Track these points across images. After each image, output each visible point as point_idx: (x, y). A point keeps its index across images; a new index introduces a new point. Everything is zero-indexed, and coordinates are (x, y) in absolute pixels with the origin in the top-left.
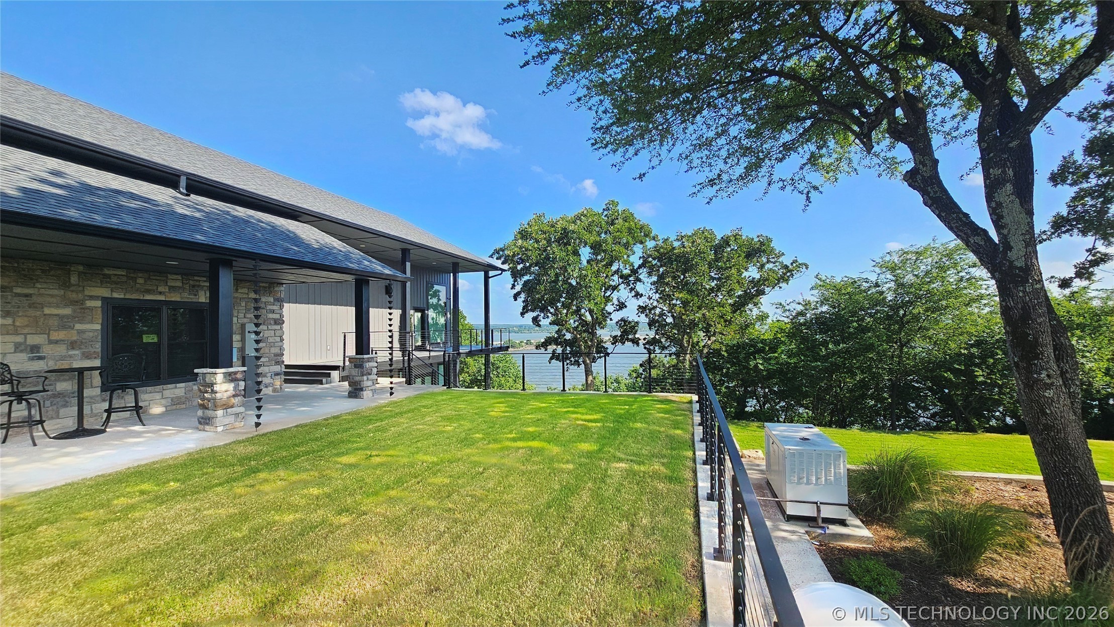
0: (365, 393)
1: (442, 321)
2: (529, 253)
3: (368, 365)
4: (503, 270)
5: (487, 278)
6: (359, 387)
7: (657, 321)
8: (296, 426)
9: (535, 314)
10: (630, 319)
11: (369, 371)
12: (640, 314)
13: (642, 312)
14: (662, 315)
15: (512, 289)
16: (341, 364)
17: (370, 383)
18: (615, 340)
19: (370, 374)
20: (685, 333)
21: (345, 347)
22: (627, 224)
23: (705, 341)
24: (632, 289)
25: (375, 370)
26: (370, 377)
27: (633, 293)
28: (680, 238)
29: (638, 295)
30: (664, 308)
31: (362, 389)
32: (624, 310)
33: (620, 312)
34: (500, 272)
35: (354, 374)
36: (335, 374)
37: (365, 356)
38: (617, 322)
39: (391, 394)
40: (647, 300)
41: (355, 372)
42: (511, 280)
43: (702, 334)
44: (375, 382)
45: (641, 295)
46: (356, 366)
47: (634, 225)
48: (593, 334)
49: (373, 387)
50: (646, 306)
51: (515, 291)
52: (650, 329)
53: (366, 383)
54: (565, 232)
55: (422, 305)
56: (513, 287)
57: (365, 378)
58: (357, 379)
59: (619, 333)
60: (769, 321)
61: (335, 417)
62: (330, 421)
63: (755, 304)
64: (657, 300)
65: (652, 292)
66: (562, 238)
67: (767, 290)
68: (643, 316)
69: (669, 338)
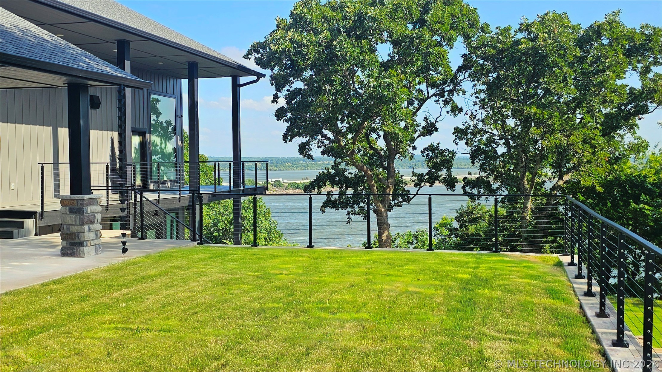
0: (86, 249)
1: (169, 147)
2: (305, 50)
3: (90, 209)
4: (260, 76)
5: (236, 87)
6: (77, 241)
7: (484, 152)
8: (6, 294)
9: (303, 140)
10: (442, 147)
11: (91, 218)
12: (458, 141)
13: (461, 139)
14: (491, 141)
15: (273, 102)
16: (39, 209)
17: (92, 235)
18: (420, 180)
19: (93, 223)
20: (527, 168)
21: (42, 185)
22: (448, 9)
23: (554, 182)
24: (446, 102)
25: (99, 217)
26: (92, 226)
27: (449, 108)
28: (526, 28)
29: (456, 110)
30: (495, 132)
31: (81, 244)
32: (435, 134)
33: (428, 137)
34: (255, 78)
35: (70, 222)
36: (30, 223)
37: (87, 197)
38: (422, 152)
39: (125, 250)
40: (469, 121)
41: (70, 219)
42: (273, 90)
43: (549, 171)
44: (98, 235)
45: (461, 110)
46: (72, 211)
47: (458, 11)
48: (389, 169)
49: (96, 242)
50: (467, 128)
51: (277, 106)
52: (473, 163)
53: (89, 236)
54: (359, 18)
55: (141, 126)
56: (276, 98)
57: (86, 227)
58: (75, 229)
59: (425, 171)
60: (649, 152)
61: (55, 282)
62: (53, 287)
63: (631, 127)
64: (483, 121)
65: (477, 107)
66: (353, 28)
67: (652, 106)
68: (462, 143)
69: (501, 176)
